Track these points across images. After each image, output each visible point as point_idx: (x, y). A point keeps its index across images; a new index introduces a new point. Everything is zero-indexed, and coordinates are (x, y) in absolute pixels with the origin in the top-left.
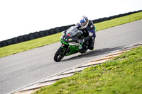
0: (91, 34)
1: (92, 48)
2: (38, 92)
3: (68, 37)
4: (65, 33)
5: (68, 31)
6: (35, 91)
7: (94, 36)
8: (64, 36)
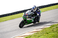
0: (38, 14)
1: (38, 21)
2: (43, 30)
3: (26, 16)
4: (25, 13)
5: (26, 13)
6: (42, 29)
7: (40, 15)
8: (24, 15)
